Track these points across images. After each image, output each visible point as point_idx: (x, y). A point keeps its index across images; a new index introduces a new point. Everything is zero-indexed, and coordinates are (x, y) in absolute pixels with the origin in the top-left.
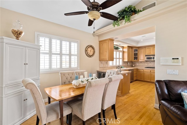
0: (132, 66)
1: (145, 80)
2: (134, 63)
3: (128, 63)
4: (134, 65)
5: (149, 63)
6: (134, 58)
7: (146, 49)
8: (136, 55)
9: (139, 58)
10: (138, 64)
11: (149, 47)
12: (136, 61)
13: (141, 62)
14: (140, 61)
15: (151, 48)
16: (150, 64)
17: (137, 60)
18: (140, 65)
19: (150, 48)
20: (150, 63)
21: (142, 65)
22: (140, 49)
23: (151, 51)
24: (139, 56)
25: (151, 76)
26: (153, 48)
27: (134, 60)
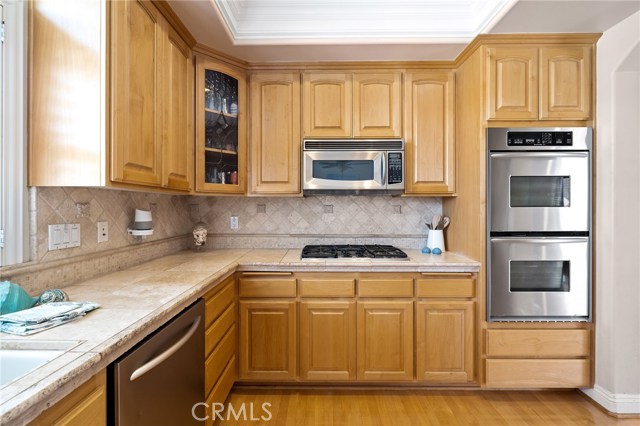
0: (187, 247)
1: (314, 375)
2: (204, 209)
3: (143, 216)
4: (201, 235)
5: (319, 209)
6: (201, 158)
7: (307, 84)
8: (223, 132)
9: (248, 169)
10: (234, 223)
11: (333, 76)
12: (226, 198)
13: (262, 203)
14: (257, 189)
15: (348, 85)
16: (329, 218)
17: (228, 181)
18: (251, 226)
19: (338, 83)
20: (329, 209)
21: (269, 227)
22: (258, 88)
23: (341, 106)
24: (248, 145)
25: (360, 331)
26: (356, 84)
27: (208, 180)
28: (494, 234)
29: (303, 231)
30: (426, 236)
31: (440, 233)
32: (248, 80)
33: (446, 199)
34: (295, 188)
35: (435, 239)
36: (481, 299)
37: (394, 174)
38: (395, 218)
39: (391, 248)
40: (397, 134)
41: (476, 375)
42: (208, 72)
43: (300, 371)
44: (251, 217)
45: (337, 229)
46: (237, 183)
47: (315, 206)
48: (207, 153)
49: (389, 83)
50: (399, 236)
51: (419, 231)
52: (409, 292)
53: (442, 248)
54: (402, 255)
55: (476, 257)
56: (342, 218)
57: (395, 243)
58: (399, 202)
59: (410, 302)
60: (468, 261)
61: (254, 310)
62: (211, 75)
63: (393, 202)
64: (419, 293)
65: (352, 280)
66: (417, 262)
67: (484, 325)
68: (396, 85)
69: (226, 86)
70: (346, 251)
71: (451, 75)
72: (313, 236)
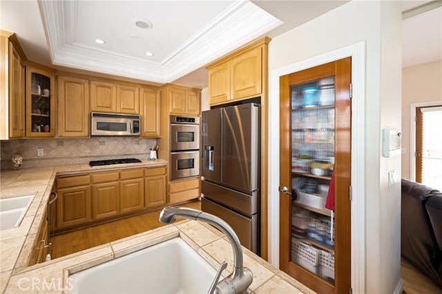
4: (18, 160)
6: (29, 119)
7: (93, 85)
9: (57, 124)
10: (41, 153)
13: (62, 141)
14: (62, 134)
15: (114, 89)
16: (103, 148)
18: (53, 154)
19: (109, 88)
20: (102, 143)
21: (66, 153)
22: (63, 83)
23: (111, 98)
24: (57, 112)
25: (122, 194)
26: (119, 89)
27: (32, 131)
28: (172, 151)
29: (87, 155)
30: (150, 154)
31: (155, 152)
32: (56, 78)
33: (157, 139)
34: (86, 134)
35: (153, 154)
36: (168, 174)
37: (136, 129)
38: (136, 147)
39: (134, 159)
40: (137, 112)
41: (167, 201)
42: (33, 74)
43: (92, 216)
44: (53, 149)
45: (107, 153)
46: (49, 131)
47: (96, 142)
48: (33, 116)
49: (134, 91)
50: (138, 154)
51: (147, 151)
52: (142, 175)
53: (156, 158)
54: (139, 161)
55: (166, 159)
56: (110, 147)
57: (136, 157)
58: (137, 139)
59: (142, 179)
60: (165, 161)
61: (66, 193)
62: (35, 76)
63: (135, 139)
64: (146, 175)
65: (118, 173)
66: (145, 163)
67: (169, 183)
68: (137, 92)
69: (43, 81)
70: (113, 162)
71: (159, 92)
72: (94, 157)
